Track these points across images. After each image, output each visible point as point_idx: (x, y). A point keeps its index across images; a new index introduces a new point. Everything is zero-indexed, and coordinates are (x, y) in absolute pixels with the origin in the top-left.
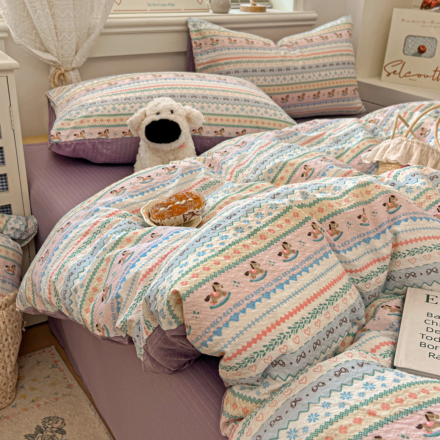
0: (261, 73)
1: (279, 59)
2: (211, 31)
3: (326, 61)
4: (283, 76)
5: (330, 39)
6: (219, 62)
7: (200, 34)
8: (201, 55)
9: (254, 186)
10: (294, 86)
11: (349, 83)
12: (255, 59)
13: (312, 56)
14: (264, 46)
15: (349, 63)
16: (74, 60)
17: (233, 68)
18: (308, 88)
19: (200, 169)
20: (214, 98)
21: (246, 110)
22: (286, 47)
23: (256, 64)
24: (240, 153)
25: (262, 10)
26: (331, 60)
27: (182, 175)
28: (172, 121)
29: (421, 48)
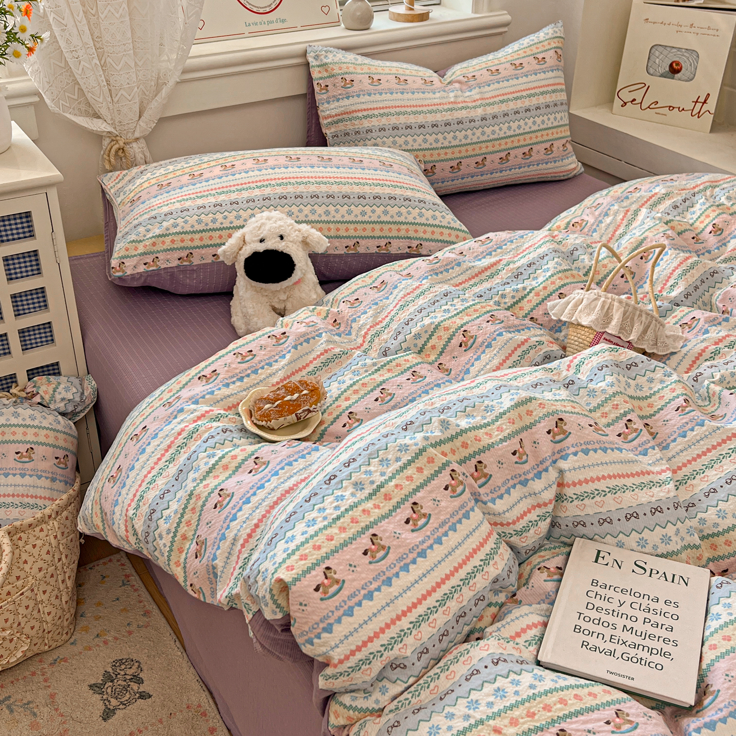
0: (419, 131)
1: (446, 107)
2: (342, 65)
3: (519, 104)
4: (452, 133)
5: (527, 68)
6: (355, 115)
7: (326, 71)
8: (328, 103)
9: (394, 364)
10: (470, 148)
11: (555, 136)
12: (409, 110)
13: (497, 99)
14: (423, 87)
15: (556, 105)
16: (138, 126)
17: (377, 124)
18: (490, 149)
19: (320, 335)
20: (344, 197)
21: (391, 213)
22: (457, 85)
23: (412, 116)
24: (376, 304)
25: (423, 17)
26: (527, 103)
27: (295, 347)
28: (282, 252)
29: (674, 64)
